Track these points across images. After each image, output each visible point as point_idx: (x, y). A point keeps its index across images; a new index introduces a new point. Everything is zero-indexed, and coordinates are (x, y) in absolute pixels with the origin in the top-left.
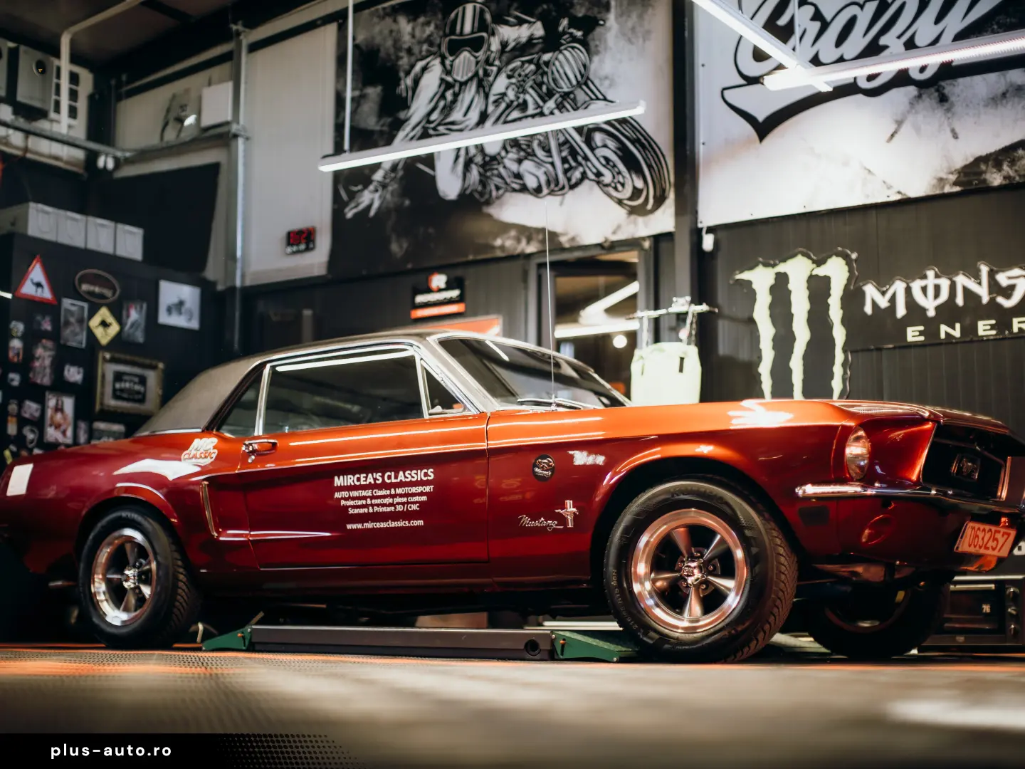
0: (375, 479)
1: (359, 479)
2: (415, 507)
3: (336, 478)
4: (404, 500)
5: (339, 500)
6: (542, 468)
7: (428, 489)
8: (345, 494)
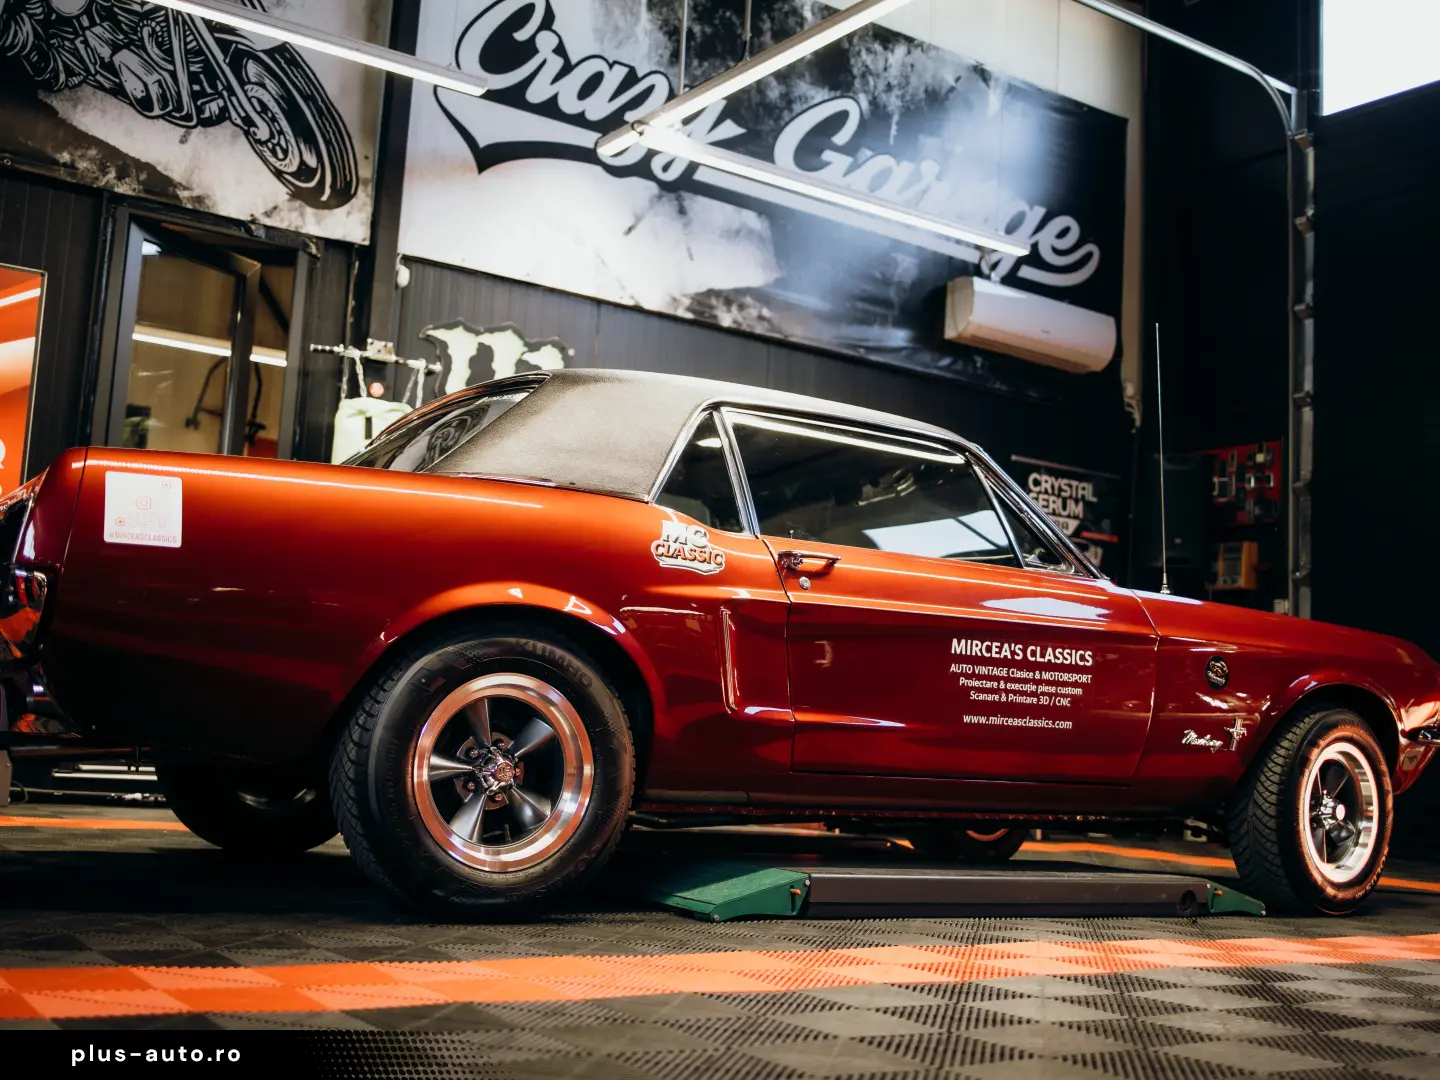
0: (1013, 653)
1: (989, 649)
2: (1065, 702)
3: (955, 641)
4: (1052, 689)
5: (957, 676)
6: (1216, 673)
7: (1085, 678)
8: (967, 668)
